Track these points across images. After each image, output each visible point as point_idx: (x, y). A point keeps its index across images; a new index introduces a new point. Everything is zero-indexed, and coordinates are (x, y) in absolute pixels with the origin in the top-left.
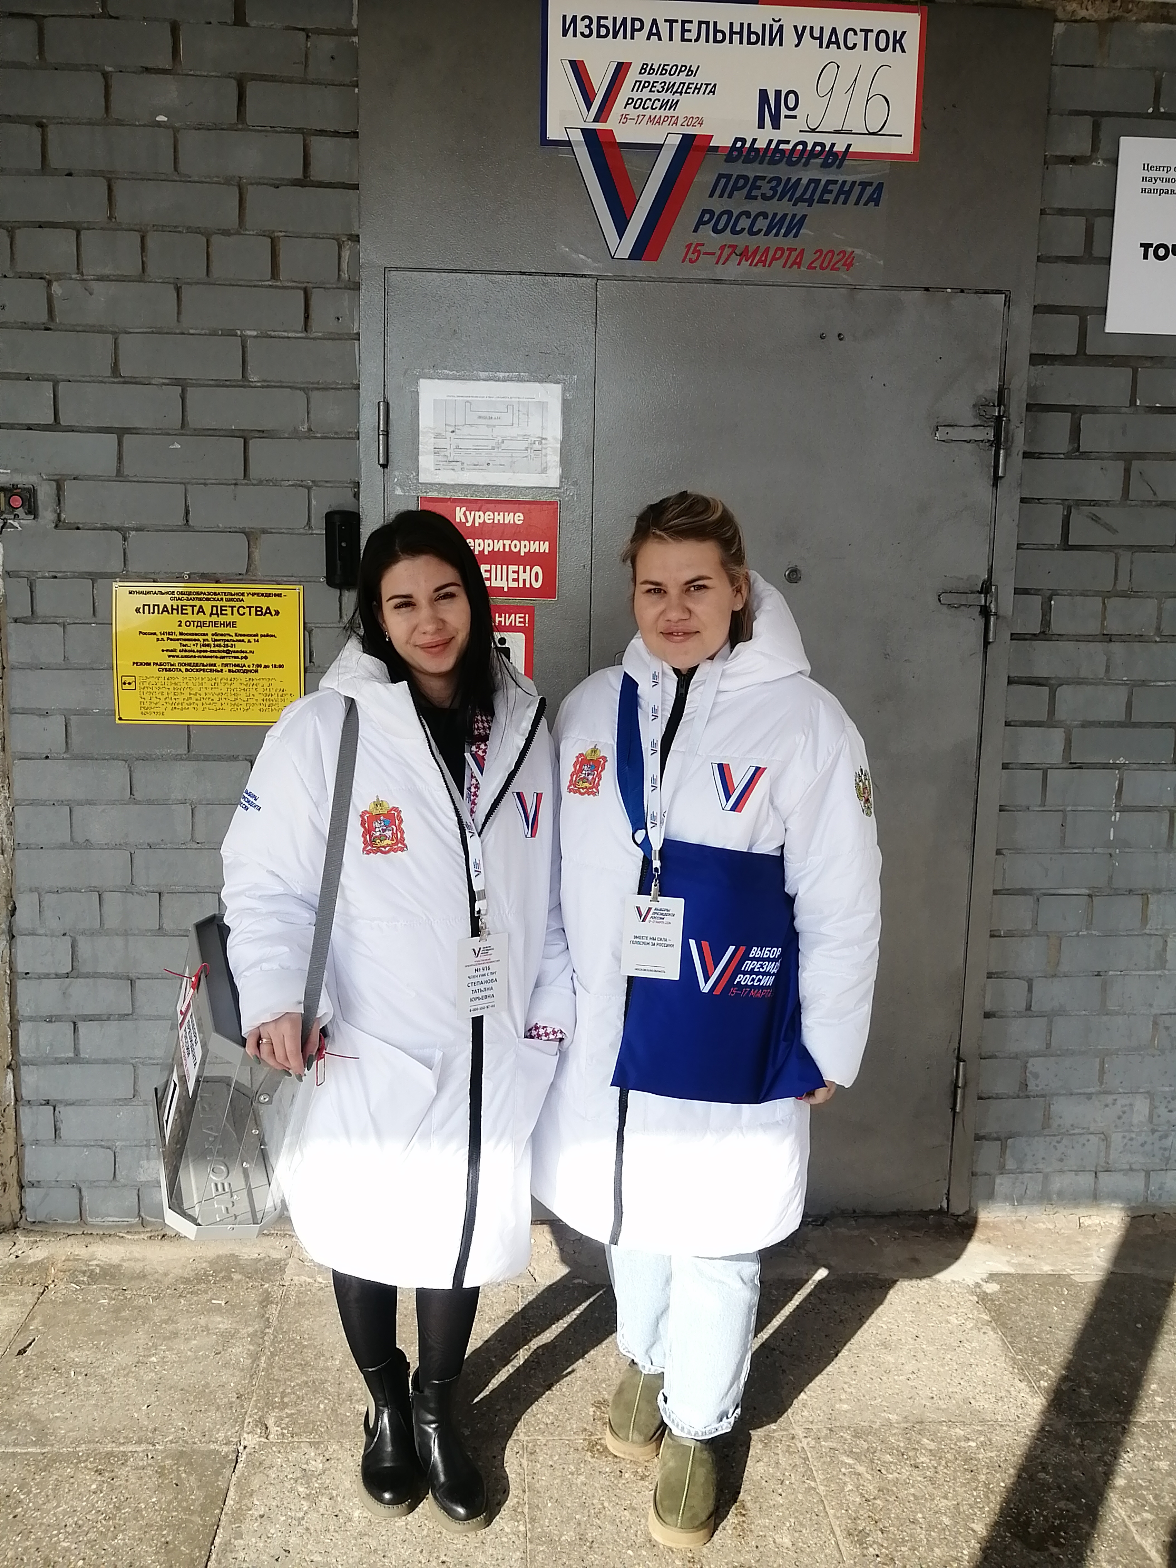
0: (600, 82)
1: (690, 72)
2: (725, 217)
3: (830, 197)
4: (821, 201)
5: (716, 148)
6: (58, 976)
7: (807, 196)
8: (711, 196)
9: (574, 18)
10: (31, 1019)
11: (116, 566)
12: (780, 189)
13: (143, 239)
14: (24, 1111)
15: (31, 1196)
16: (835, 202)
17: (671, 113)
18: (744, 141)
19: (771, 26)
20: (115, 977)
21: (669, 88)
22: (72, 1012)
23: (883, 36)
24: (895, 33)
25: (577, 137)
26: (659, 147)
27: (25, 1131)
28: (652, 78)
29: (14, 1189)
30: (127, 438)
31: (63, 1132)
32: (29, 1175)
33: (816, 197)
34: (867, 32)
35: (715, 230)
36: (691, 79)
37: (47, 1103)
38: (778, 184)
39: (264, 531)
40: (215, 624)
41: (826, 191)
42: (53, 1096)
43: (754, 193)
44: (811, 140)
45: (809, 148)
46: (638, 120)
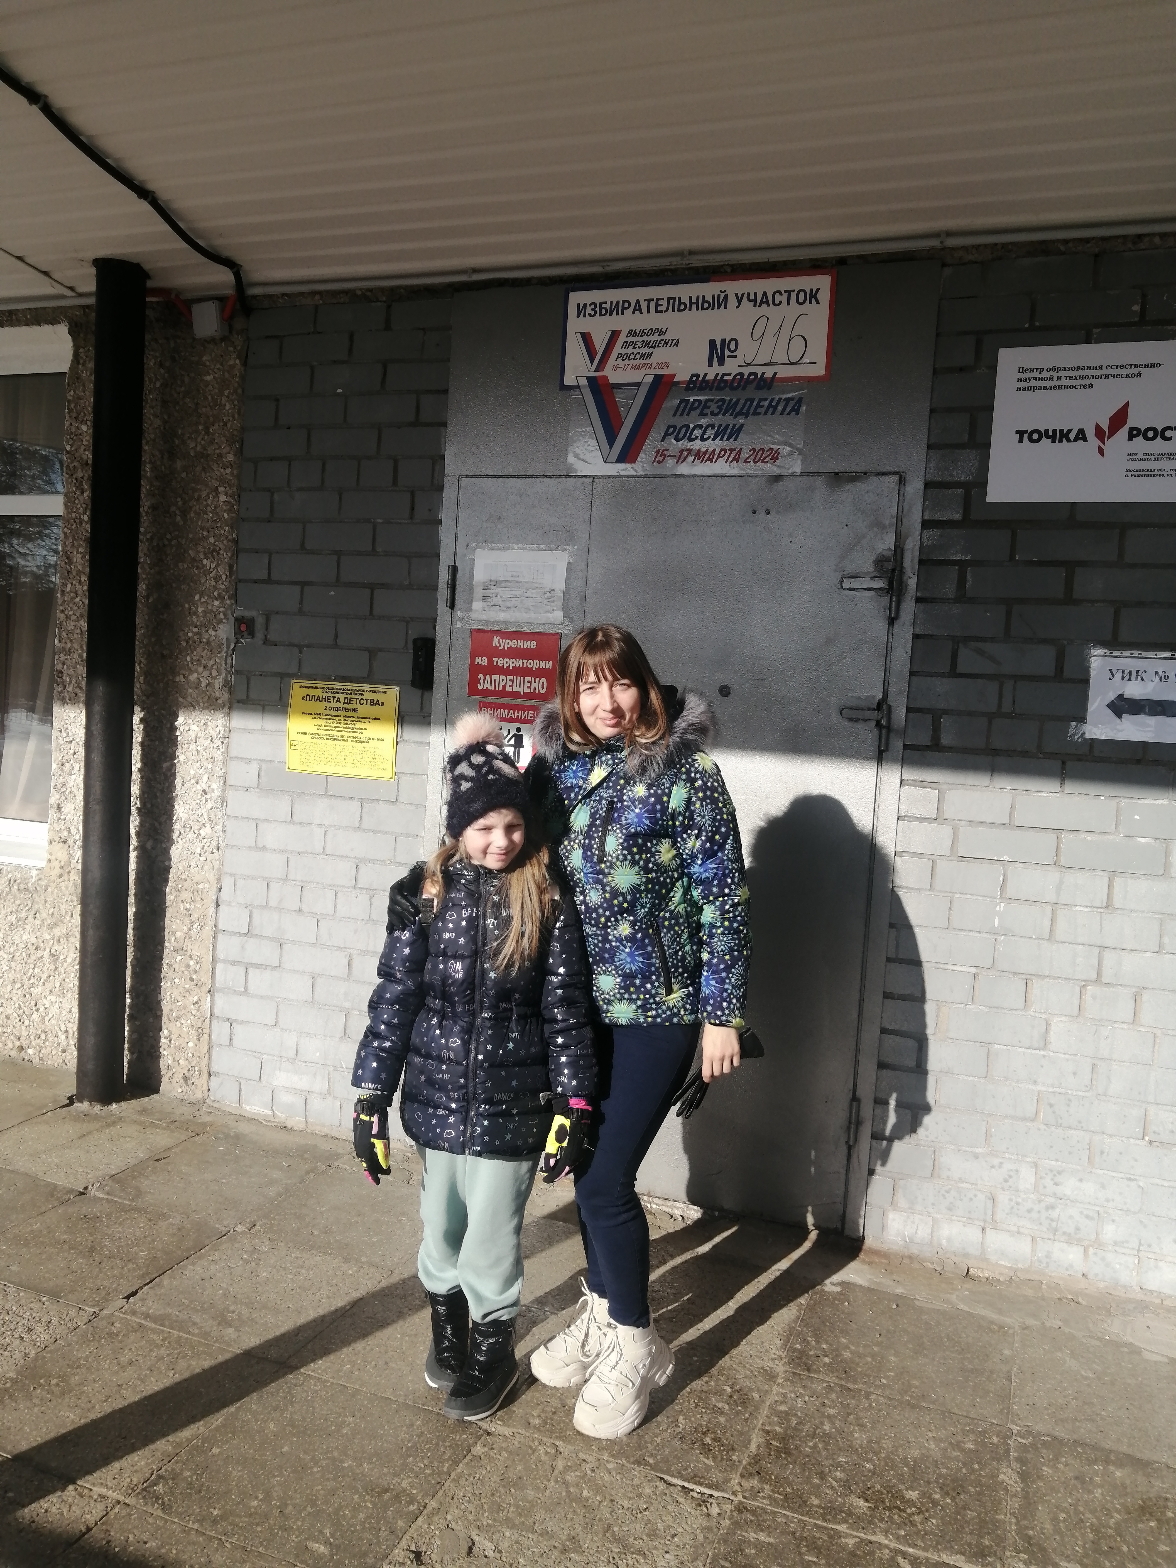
0: (600, 345)
1: (661, 332)
2: (684, 430)
3: (763, 410)
4: (755, 413)
5: (678, 383)
6: (240, 934)
7: (744, 411)
8: (674, 415)
9: (585, 305)
10: (225, 961)
11: (294, 669)
12: (724, 407)
13: (324, 465)
14: (215, 1023)
15: (214, 1082)
16: (765, 414)
17: (647, 361)
18: (698, 376)
19: (719, 296)
20: (271, 939)
21: (647, 344)
22: (246, 961)
23: (802, 295)
24: (811, 290)
25: (583, 382)
26: (638, 385)
27: (214, 1037)
28: (634, 339)
29: (205, 1076)
30: (306, 588)
31: (235, 1042)
32: (214, 1068)
33: (751, 411)
34: (789, 292)
35: (677, 440)
36: (662, 337)
37: (228, 1020)
38: (723, 404)
39: (380, 650)
40: (345, 710)
41: (758, 406)
42: (232, 1016)
43: (706, 411)
44: (746, 371)
45: (745, 377)
46: (625, 368)
